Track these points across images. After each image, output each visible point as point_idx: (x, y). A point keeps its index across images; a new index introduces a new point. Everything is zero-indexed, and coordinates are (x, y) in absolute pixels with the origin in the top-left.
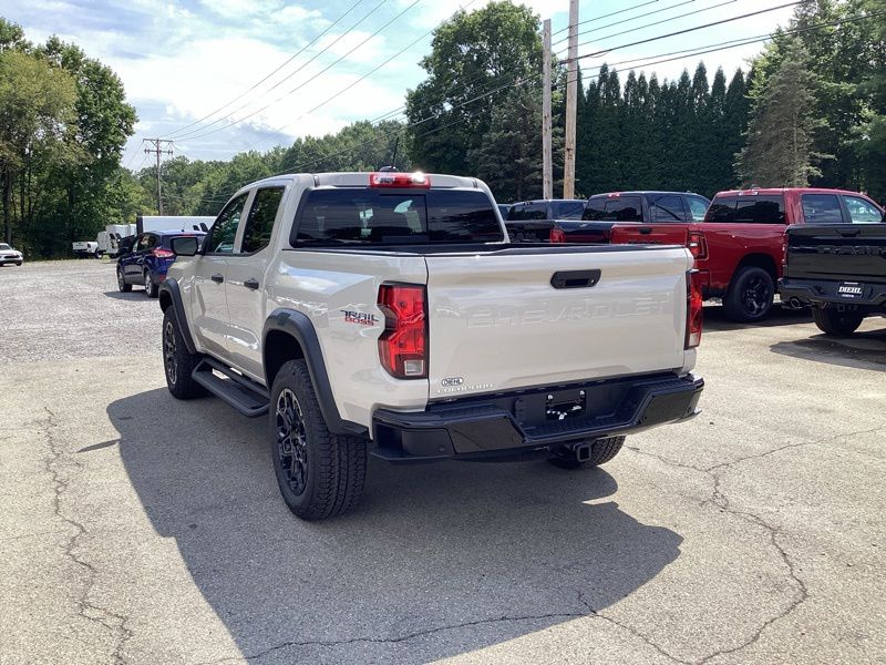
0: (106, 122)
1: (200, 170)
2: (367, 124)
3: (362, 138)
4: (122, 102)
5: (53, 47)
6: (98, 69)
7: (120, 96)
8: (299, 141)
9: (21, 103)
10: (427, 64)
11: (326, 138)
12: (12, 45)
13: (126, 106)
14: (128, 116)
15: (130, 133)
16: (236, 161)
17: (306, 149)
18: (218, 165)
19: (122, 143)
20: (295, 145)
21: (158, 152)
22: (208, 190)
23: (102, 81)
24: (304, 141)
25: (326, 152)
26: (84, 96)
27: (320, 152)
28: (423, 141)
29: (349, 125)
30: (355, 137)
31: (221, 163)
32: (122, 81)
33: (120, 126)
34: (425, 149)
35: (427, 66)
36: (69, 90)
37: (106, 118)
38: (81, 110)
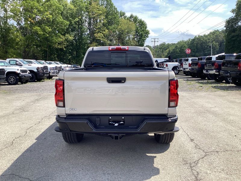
0: (142, 35)
1: (169, 45)
2: (218, 31)
3: (215, 34)
4: (147, 29)
5: (132, 16)
6: (141, 21)
7: (146, 28)
8: (196, 36)
9: (122, 31)
10: (233, 11)
11: (204, 35)
12: (123, 17)
13: (147, 30)
14: (147, 33)
15: (147, 37)
16: (179, 43)
17: (198, 39)
18: (173, 44)
19: (145, 40)
20: (195, 38)
21: (155, 42)
22: (169, 51)
23: (142, 24)
24: (197, 36)
25: (204, 39)
26: (137, 28)
27: (202, 39)
28: (230, 34)
29: (212, 31)
30: (213, 35)
31: (174, 44)
32: (147, 24)
33: (145, 35)
34: (230, 37)
35: (233, 12)
36: (133, 27)
37: (142, 34)
38: (136, 32)
